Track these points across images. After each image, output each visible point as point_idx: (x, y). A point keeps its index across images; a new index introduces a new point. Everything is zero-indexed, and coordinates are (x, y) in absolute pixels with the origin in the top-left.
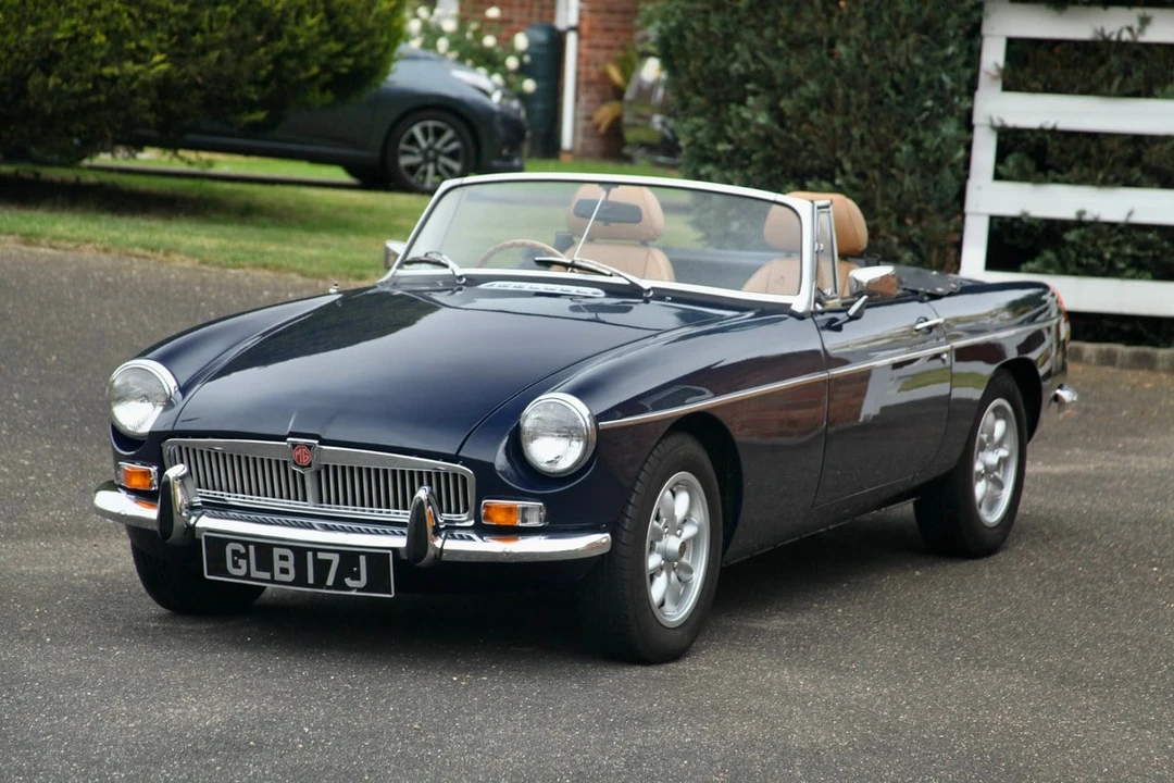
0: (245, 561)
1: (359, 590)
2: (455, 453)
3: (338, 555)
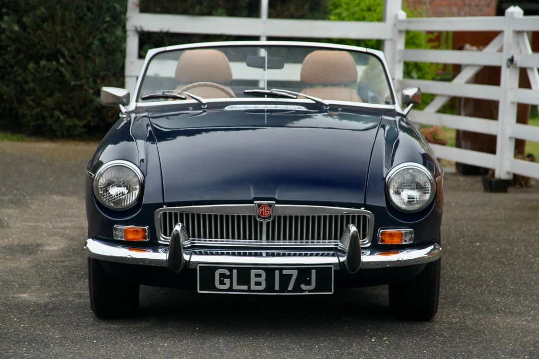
1: (310, 291)
2: (363, 203)
3: (297, 271)
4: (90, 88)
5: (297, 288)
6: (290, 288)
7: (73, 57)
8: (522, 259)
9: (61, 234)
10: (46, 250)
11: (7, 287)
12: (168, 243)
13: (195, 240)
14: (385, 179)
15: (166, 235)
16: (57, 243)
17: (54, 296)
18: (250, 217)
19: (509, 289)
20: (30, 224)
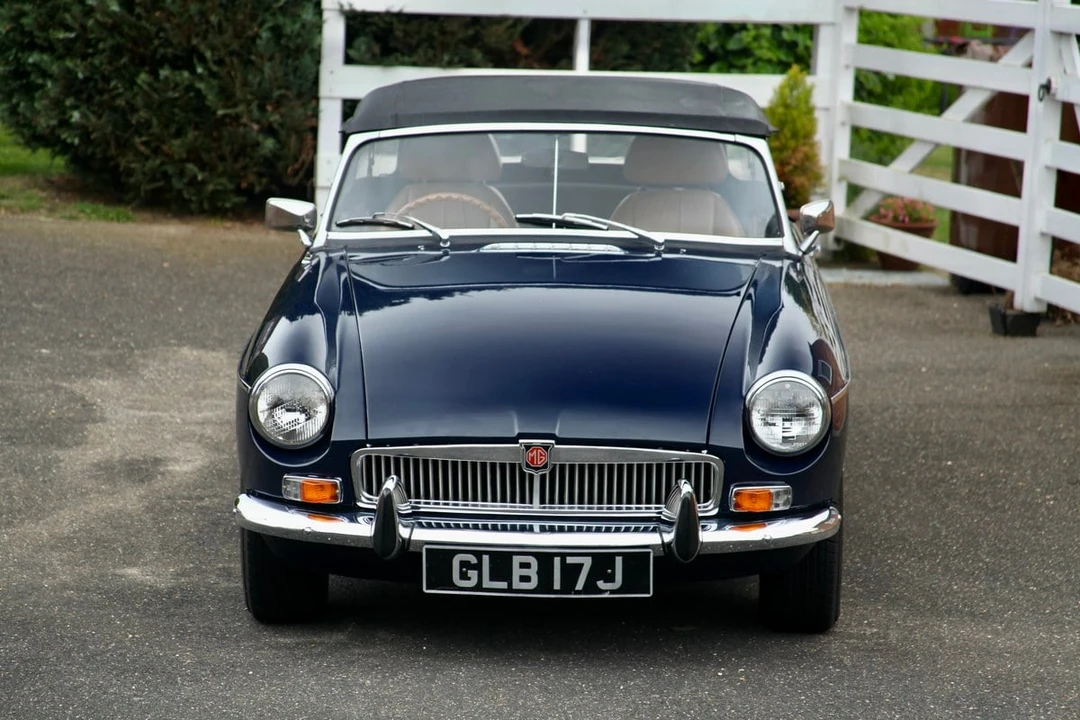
0: (476, 572)
2: (705, 442)
3: (590, 558)
4: (253, 121)
5: (590, 586)
6: (579, 586)
7: (220, 62)
8: (1022, 497)
9: (197, 438)
10: (169, 472)
11: (103, 553)
12: (374, 507)
13: (419, 503)
14: (745, 399)
15: (370, 492)
16: (189, 458)
17: (183, 574)
18: (513, 466)
19: (981, 565)
20: (142, 414)
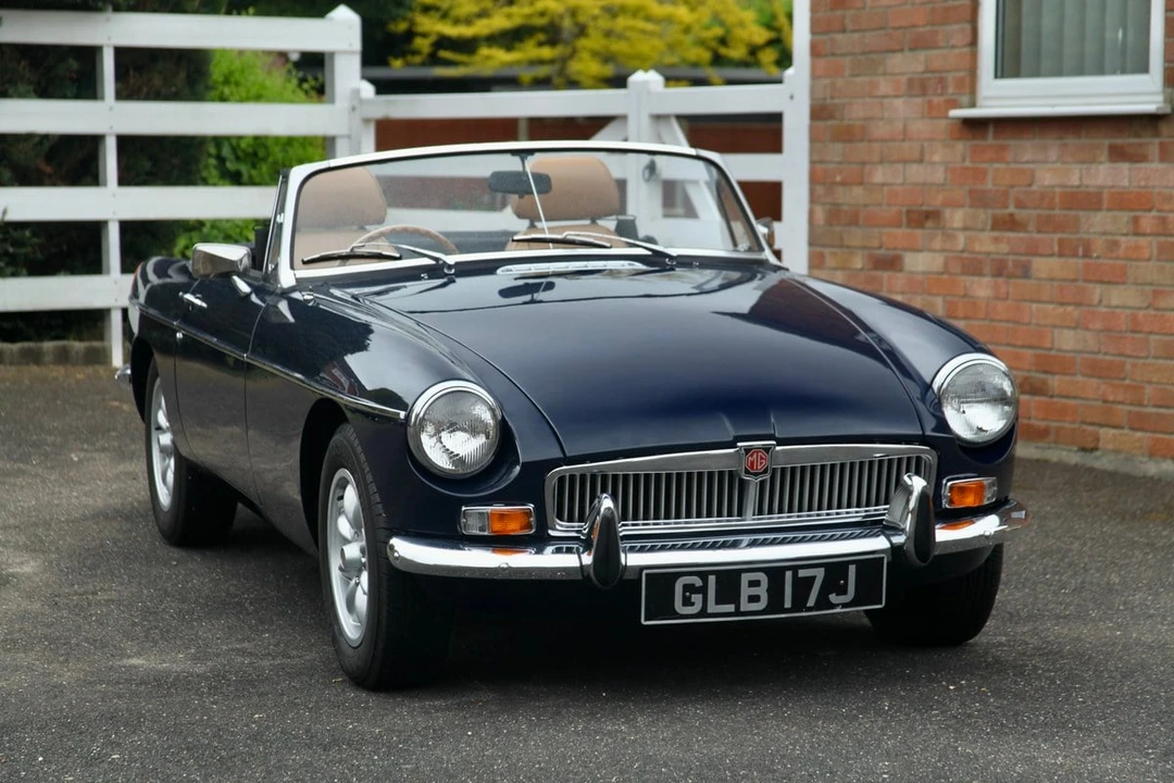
0: (700, 596)
1: (845, 605)
2: (921, 432)
3: (823, 569)
5: (823, 602)
6: (811, 602)
12: (574, 534)
15: (561, 518)
18: (722, 474)
